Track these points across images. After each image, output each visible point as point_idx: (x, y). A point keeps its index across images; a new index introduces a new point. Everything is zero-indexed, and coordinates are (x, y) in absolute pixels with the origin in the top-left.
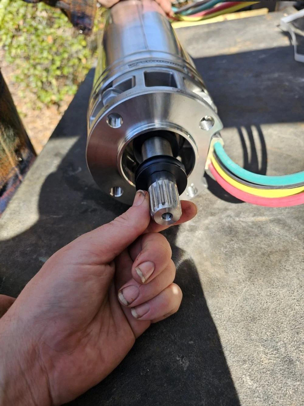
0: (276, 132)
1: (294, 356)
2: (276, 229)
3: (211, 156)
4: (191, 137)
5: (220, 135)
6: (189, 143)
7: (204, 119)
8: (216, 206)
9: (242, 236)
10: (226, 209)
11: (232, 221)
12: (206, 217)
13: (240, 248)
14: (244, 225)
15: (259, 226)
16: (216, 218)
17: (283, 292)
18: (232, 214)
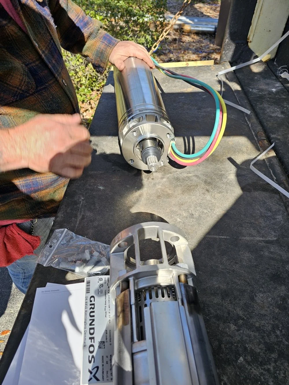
0: (202, 140)
1: (194, 213)
2: (195, 178)
3: (170, 148)
4: (162, 140)
5: (174, 140)
6: (162, 143)
7: (168, 134)
8: (172, 170)
9: (181, 181)
10: (176, 171)
11: (178, 175)
12: (168, 174)
13: (180, 185)
14: (183, 177)
15: (189, 178)
16: (172, 174)
17: (193, 197)
18: (179, 173)
